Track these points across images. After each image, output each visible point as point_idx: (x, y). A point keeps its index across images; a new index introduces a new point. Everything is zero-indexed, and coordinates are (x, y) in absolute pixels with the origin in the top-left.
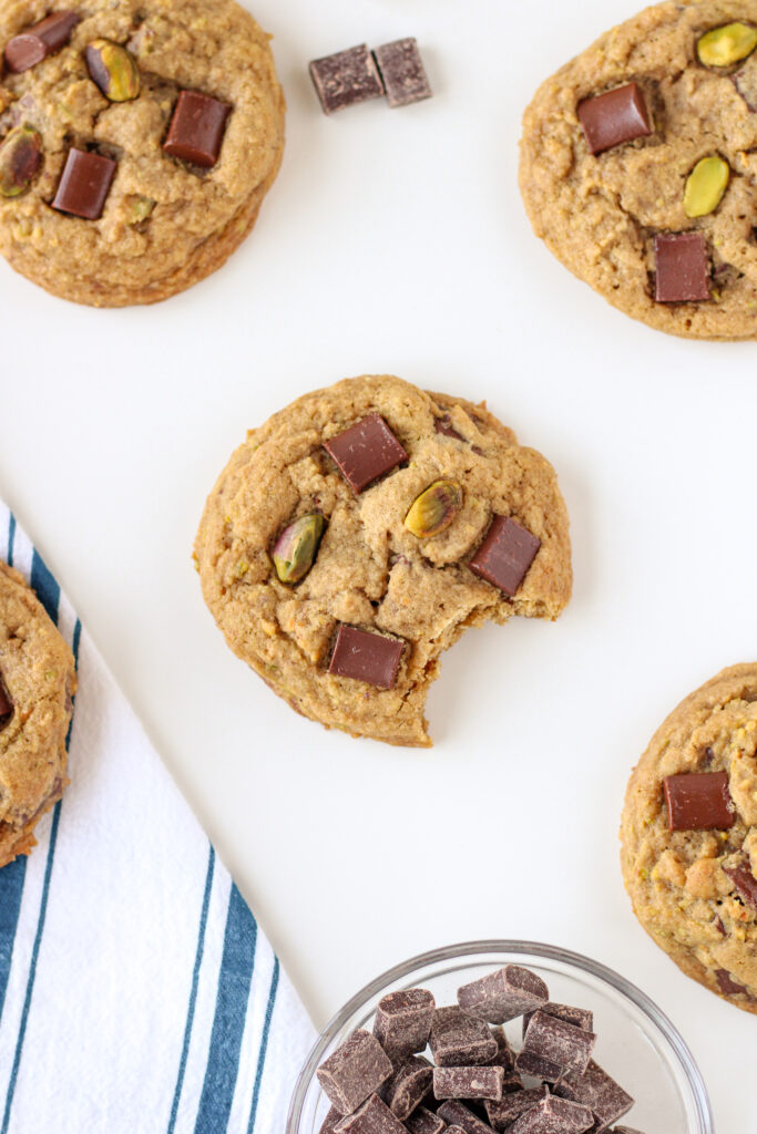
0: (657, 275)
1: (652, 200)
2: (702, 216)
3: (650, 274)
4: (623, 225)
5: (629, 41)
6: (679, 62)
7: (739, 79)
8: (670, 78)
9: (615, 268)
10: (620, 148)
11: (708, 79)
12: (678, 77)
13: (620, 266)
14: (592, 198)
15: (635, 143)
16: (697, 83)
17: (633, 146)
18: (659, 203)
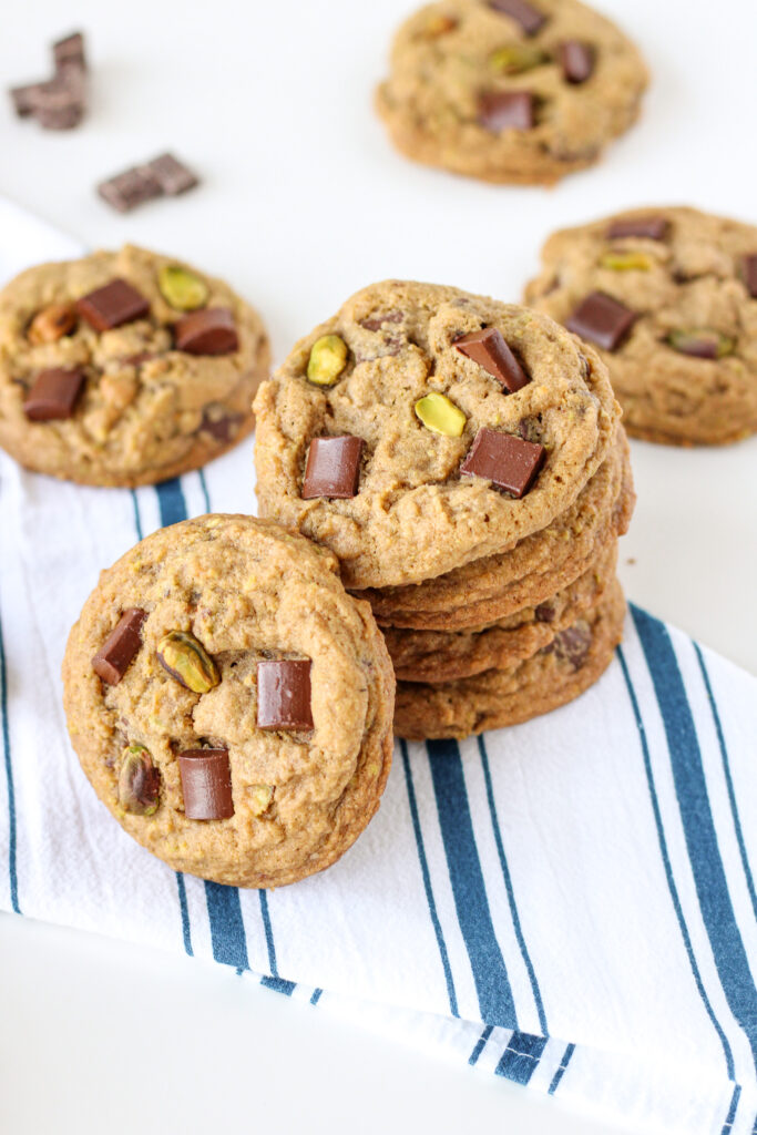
0: (496, 482)
1: (424, 457)
2: (464, 427)
3: (493, 487)
4: (433, 489)
5: (273, 430)
6: (316, 396)
7: (363, 357)
8: (327, 416)
9: (468, 510)
10: (362, 472)
11: (347, 385)
12: (329, 408)
13: (467, 505)
14: (393, 509)
15: (365, 458)
16: (344, 393)
17: (367, 462)
18: (431, 453)
